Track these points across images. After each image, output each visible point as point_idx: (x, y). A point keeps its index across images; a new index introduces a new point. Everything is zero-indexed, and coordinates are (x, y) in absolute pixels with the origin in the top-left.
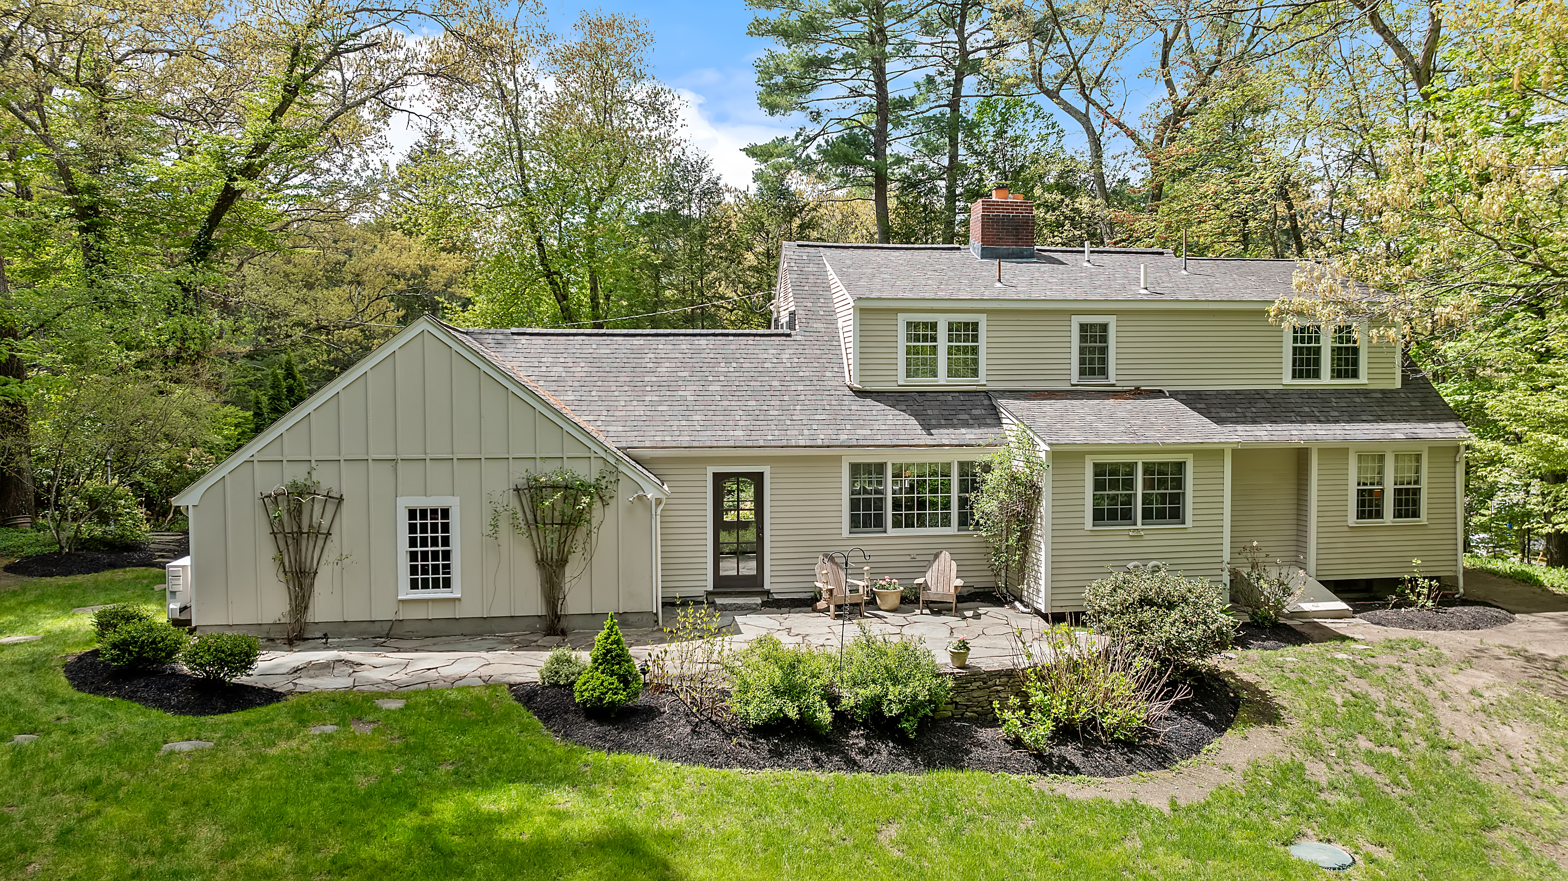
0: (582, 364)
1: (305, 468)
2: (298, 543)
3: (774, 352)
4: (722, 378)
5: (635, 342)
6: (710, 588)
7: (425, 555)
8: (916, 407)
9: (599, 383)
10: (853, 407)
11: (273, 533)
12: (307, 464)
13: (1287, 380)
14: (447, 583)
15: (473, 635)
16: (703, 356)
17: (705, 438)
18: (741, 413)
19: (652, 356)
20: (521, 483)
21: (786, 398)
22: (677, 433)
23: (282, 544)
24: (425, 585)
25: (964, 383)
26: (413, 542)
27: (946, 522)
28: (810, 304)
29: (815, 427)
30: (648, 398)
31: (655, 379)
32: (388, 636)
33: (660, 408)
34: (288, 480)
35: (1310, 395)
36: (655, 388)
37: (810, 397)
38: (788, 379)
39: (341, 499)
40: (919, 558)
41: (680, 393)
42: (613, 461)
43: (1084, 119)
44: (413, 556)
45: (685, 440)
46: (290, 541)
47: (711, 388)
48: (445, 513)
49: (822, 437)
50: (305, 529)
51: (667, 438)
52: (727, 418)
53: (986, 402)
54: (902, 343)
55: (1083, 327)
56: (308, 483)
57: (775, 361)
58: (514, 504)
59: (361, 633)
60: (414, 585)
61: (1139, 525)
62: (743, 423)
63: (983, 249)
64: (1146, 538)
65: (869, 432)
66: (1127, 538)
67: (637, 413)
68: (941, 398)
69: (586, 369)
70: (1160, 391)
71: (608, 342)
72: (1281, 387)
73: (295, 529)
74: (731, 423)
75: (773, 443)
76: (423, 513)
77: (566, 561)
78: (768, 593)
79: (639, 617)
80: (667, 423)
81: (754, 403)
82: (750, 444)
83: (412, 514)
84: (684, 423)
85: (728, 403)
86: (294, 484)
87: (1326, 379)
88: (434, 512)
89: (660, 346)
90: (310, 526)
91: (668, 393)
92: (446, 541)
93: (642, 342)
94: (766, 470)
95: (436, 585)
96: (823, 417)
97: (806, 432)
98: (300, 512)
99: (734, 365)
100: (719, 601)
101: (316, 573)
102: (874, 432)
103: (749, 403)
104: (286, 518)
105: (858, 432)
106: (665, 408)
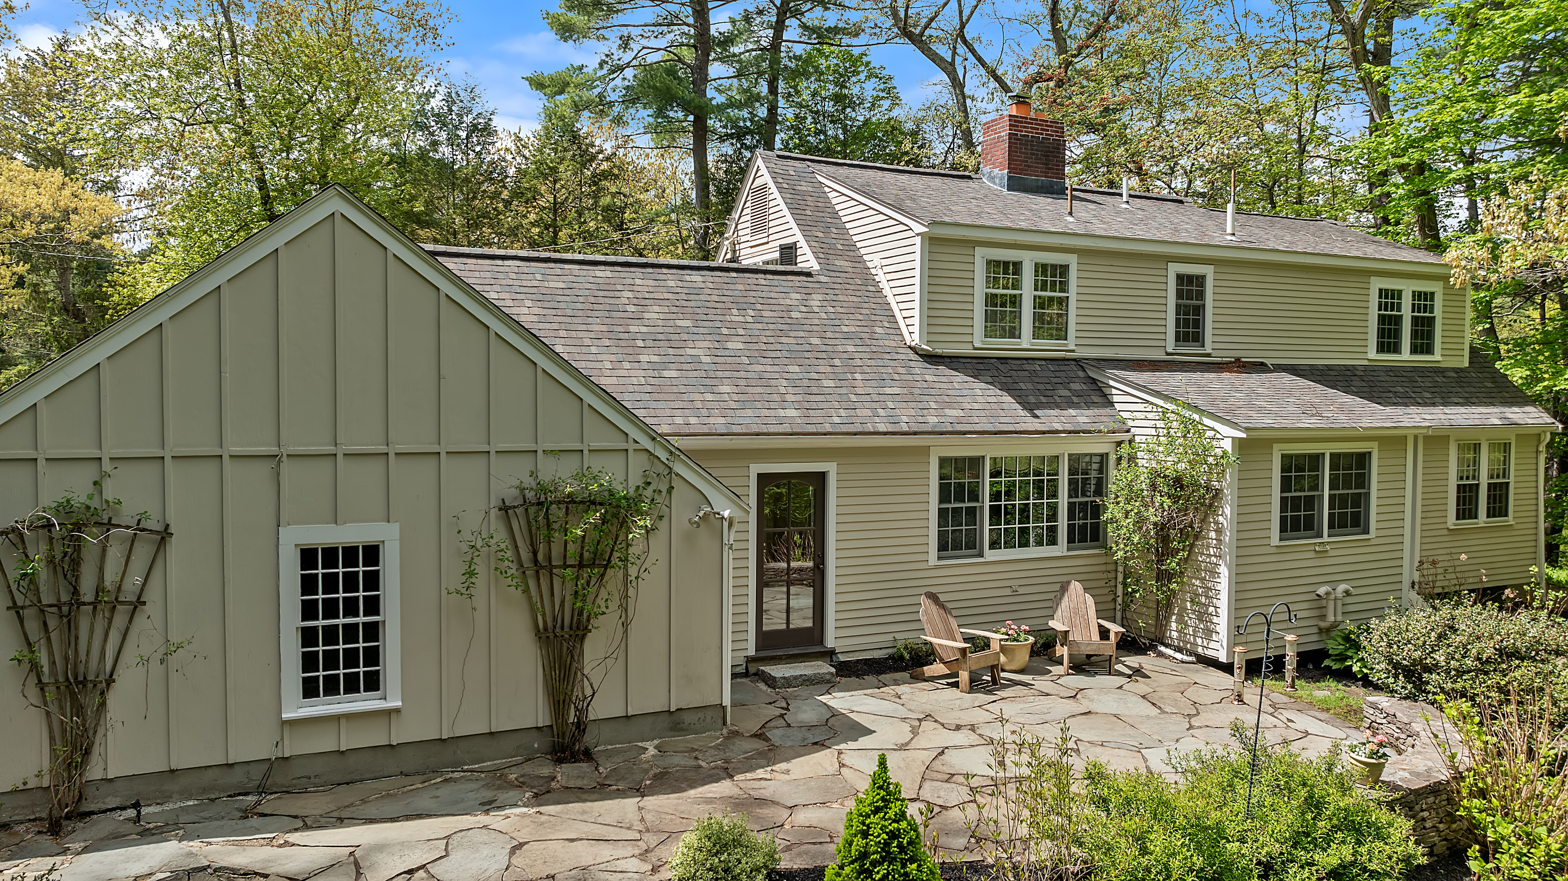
0: (529, 303)
1: (89, 473)
2: (69, 623)
3: (798, 296)
4: (741, 332)
5: (599, 274)
6: (752, 652)
7: (331, 635)
8: (1004, 380)
9: (562, 333)
10: (927, 378)
11: (14, 607)
12: (92, 467)
13: (1372, 354)
14: (373, 683)
16: (702, 297)
17: (748, 419)
18: (785, 383)
19: (630, 295)
20: (511, 495)
21: (837, 362)
22: (704, 412)
23: (33, 626)
24: (332, 687)
25: (1049, 347)
26: (309, 609)
27: (1053, 538)
28: (821, 235)
29: (891, 405)
30: (644, 358)
31: (644, 329)
32: (261, 790)
33: (666, 374)
34: (49, 497)
35: (1392, 370)
36: (650, 343)
37: (869, 363)
38: (829, 335)
39: (164, 535)
40: (1021, 591)
41: (689, 351)
43: (950, 68)
44: (308, 637)
45: (718, 423)
46: (52, 623)
47: (729, 345)
48: (372, 553)
49: (905, 419)
50: (87, 595)
51: (693, 420)
52: (768, 390)
53: (1081, 374)
54: (980, 289)
55: (1180, 278)
56: (95, 503)
57: (804, 309)
58: (500, 535)
59: (204, 790)
60: (310, 690)
61: (1326, 538)
62: (793, 398)
63: (1009, 178)
64: (1331, 553)
65: (961, 413)
66: (1312, 554)
67: (635, 381)
68: (1026, 367)
69: (536, 311)
70: (1262, 364)
71: (559, 272)
72: (1366, 363)
73: (65, 598)
74: (776, 397)
75: (844, 429)
76: (330, 554)
77: (587, 630)
78: (832, 653)
79: (700, 715)
80: (685, 397)
81: (797, 369)
82: (811, 429)
83: (308, 557)
84: (709, 397)
85: (760, 368)
86: (65, 509)
87: (1406, 355)
88: (350, 554)
89: (638, 282)
90: (100, 589)
91: (671, 351)
92: (373, 606)
93: (609, 274)
94: (830, 468)
95: (352, 686)
96: (896, 391)
97: (881, 412)
98: (76, 563)
99: (751, 313)
100: (778, 671)
101: (110, 681)
102: (969, 413)
103: (791, 369)
104: (44, 575)
105: (948, 412)
106: (674, 374)
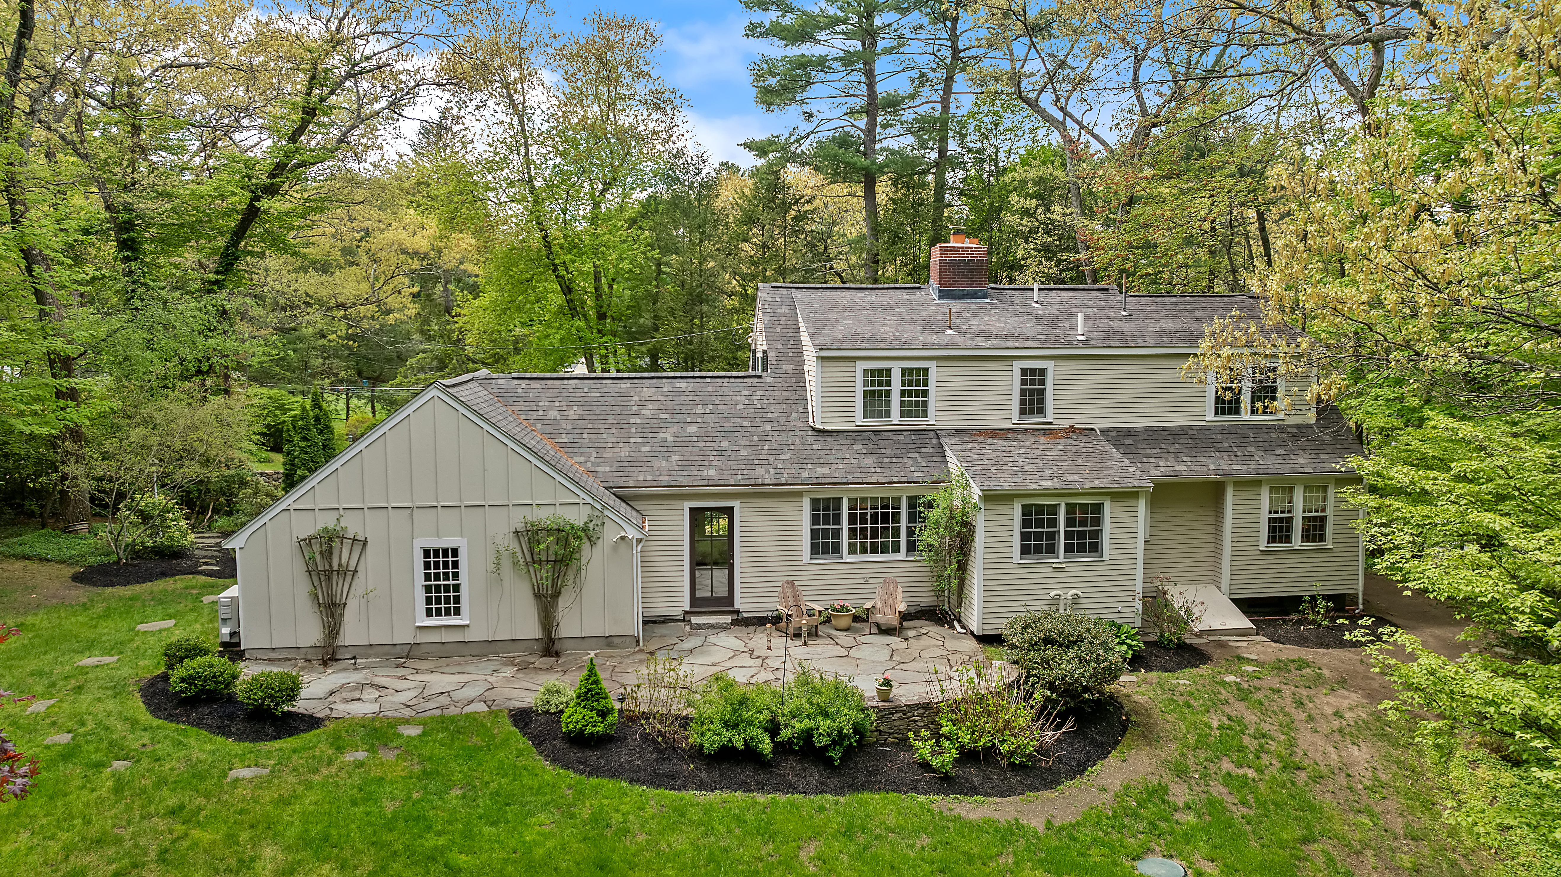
0: (575, 408)
1: (334, 515)
2: (329, 578)
3: (746, 393)
4: (699, 420)
5: (623, 386)
6: (687, 608)
7: (438, 589)
8: (871, 446)
9: (590, 426)
10: (815, 447)
11: (308, 571)
12: (335, 512)
13: (1210, 416)
14: (457, 612)
15: (480, 656)
16: (682, 398)
17: (683, 477)
18: (715, 453)
19: (637, 398)
20: (520, 527)
21: (755, 438)
22: (658, 473)
23: (315, 579)
24: (439, 613)
25: (915, 423)
26: (427, 577)
27: (896, 549)
28: (780, 346)
29: (780, 466)
30: (633, 440)
31: (639, 421)
32: (407, 657)
33: (643, 449)
34: (320, 526)
35: (1231, 430)
36: (639, 430)
37: (777, 438)
38: (758, 420)
39: (365, 542)
40: (871, 581)
41: (661, 435)
42: (599, 507)
43: (1061, 126)
44: (428, 589)
45: (664, 479)
46: (322, 578)
47: (689, 430)
48: (455, 552)
49: (786, 475)
50: (335, 568)
51: (649, 478)
52: (702, 458)
53: (935, 441)
54: (860, 388)
55: (1024, 372)
56: (338, 528)
57: (747, 402)
58: (514, 546)
59: (385, 655)
60: (429, 613)
61: (1062, 559)
62: (716, 463)
63: (940, 291)
64: (1067, 569)
65: (828, 471)
66: (1051, 570)
67: (623, 454)
68: (894, 437)
69: (578, 412)
70: (1092, 429)
71: (599, 386)
72: (1204, 423)
73: (327, 567)
74: (706, 463)
75: (742, 482)
76: (436, 552)
77: (560, 593)
78: (738, 612)
79: (623, 639)
80: (649, 464)
81: (727, 443)
82: (721, 483)
83: (427, 553)
84: (664, 463)
85: (703, 444)
86: (326, 529)
87: (1245, 416)
88: (445, 552)
89: (645, 389)
90: (340, 565)
91: (651, 435)
92: (456, 576)
93: (628, 385)
94: (736, 504)
95: (448, 613)
96: (788, 457)
97: (772, 471)
98: (331, 553)
99: (710, 407)
100: (695, 620)
101: (345, 605)
102: (833, 470)
103: (723, 444)
104: (318, 558)
105: (819, 470)
106: (647, 449)
